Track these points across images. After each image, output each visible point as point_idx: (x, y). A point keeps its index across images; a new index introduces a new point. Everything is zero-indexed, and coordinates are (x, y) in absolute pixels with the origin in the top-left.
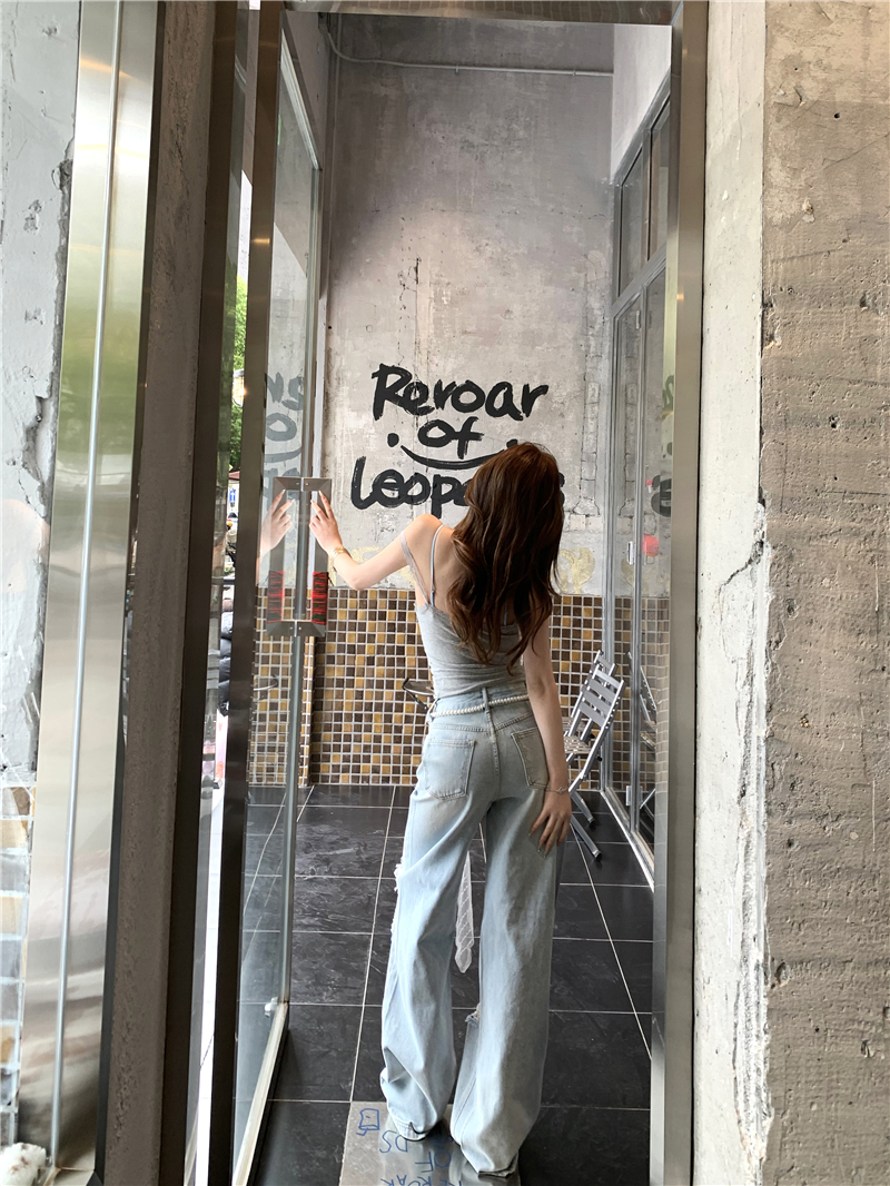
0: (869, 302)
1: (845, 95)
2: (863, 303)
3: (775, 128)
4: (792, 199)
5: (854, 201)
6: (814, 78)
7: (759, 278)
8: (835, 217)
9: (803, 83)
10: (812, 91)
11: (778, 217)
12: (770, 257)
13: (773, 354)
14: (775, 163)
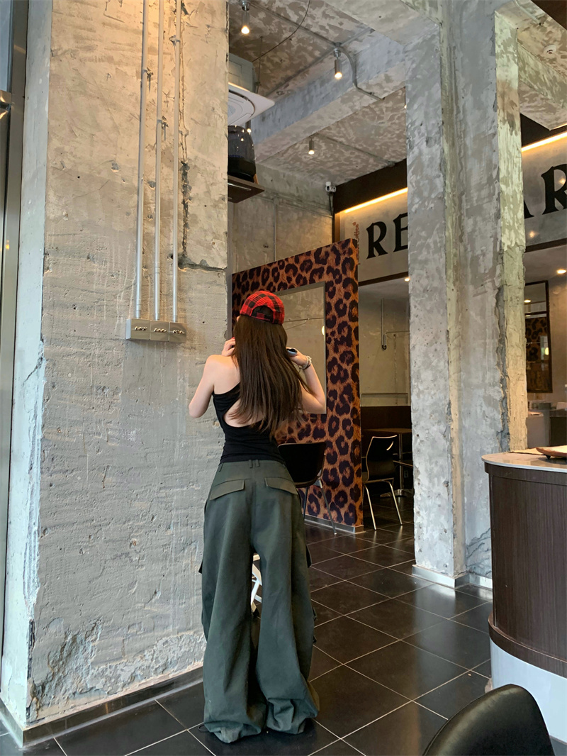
0: (91, 258)
1: (83, 169)
2: (88, 258)
3: (51, 177)
4: (58, 209)
5: (85, 214)
6: (69, 159)
7: (43, 242)
8: (77, 220)
9: (64, 160)
10: (68, 165)
11: (52, 216)
12: (48, 233)
13: (48, 276)
14: (51, 193)
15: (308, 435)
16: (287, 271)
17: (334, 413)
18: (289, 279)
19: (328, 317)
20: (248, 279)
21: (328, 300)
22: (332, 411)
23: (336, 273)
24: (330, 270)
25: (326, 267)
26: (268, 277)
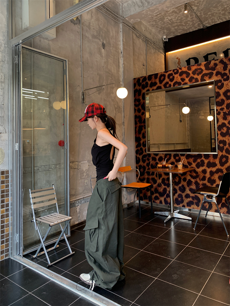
15: (203, 166)
16: (180, 75)
17: (224, 153)
18: (183, 80)
19: (217, 100)
20: (147, 81)
21: (217, 90)
22: (222, 152)
23: (223, 75)
24: (218, 73)
25: (215, 72)
26: (164, 79)
